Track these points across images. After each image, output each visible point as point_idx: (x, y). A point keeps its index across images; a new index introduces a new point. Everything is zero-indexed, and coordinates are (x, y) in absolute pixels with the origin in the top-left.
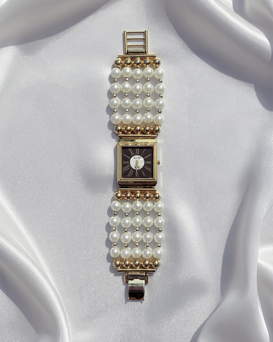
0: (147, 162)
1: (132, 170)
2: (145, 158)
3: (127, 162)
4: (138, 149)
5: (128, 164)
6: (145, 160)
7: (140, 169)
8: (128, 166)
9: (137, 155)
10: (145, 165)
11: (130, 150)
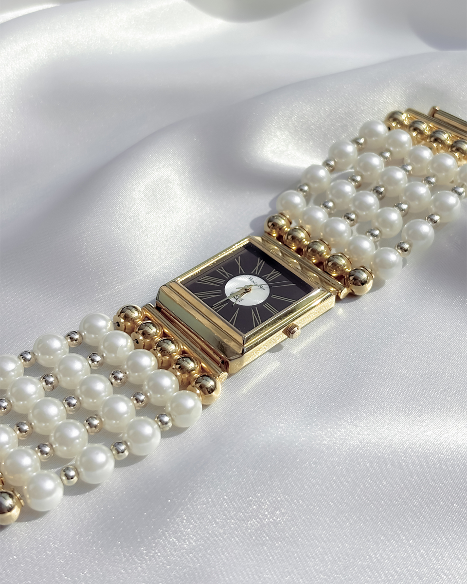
0: (268, 307)
1: (220, 291)
2: (274, 296)
3: (227, 273)
4: (279, 274)
5: (225, 279)
6: (269, 300)
7: (238, 303)
8: (222, 281)
9: (264, 279)
10: (257, 306)
11: (260, 263)
